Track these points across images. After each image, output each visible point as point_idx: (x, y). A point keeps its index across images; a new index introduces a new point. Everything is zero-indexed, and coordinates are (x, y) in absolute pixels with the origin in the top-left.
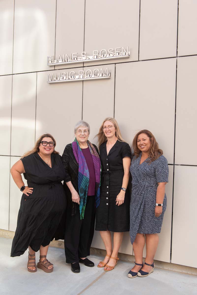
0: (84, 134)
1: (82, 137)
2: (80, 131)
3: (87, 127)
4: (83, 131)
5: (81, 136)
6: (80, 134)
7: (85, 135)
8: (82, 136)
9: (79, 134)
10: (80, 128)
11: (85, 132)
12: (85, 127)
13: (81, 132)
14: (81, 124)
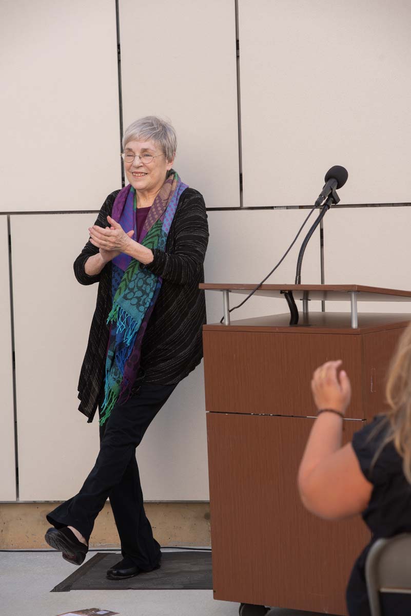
2: (130, 153)
4: (138, 154)
5: (134, 169)
6: (130, 164)
7: (146, 166)
9: (128, 161)
10: (131, 145)
11: (147, 155)
13: (134, 156)
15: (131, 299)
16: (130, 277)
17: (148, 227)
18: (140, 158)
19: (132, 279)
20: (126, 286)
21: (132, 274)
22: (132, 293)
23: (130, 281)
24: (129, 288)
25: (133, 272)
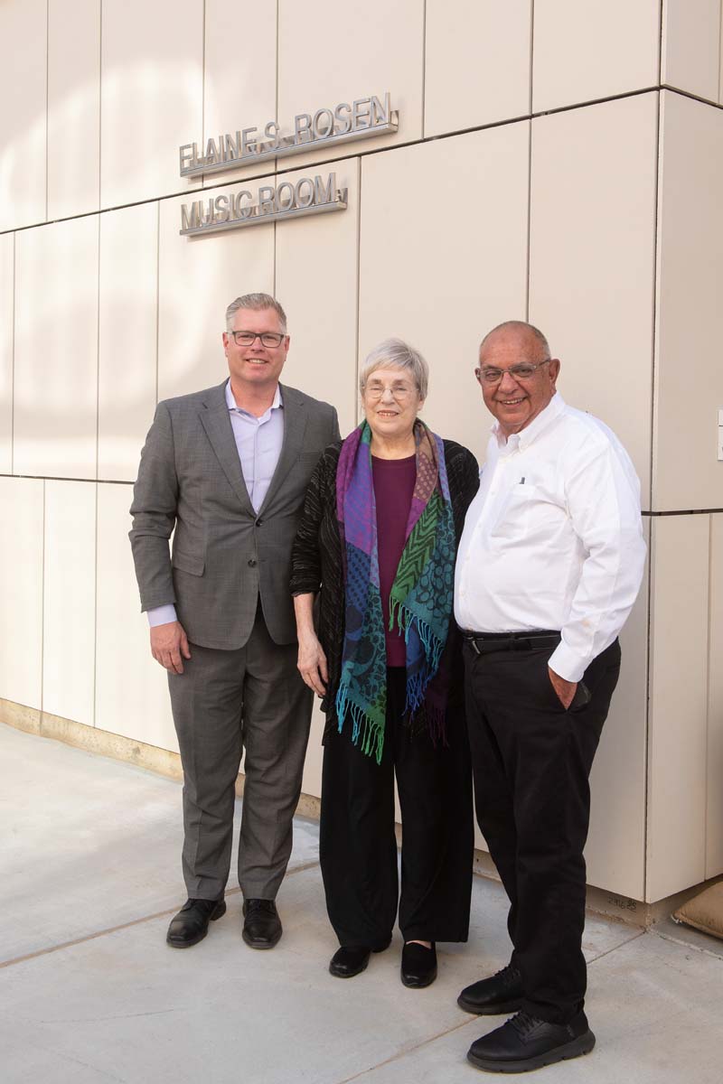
0: (394, 398)
1: (384, 412)
2: (377, 386)
3: (409, 371)
4: (388, 386)
5: (381, 407)
6: (376, 400)
8: (386, 409)
9: (372, 397)
10: (376, 375)
11: (401, 389)
12: (400, 370)
13: (382, 389)
14: (386, 357)
15: (426, 602)
16: (419, 568)
17: (424, 496)
18: (392, 392)
19: (424, 573)
20: (416, 582)
21: (422, 566)
22: (427, 594)
23: (421, 575)
24: (421, 586)
25: (423, 561)
